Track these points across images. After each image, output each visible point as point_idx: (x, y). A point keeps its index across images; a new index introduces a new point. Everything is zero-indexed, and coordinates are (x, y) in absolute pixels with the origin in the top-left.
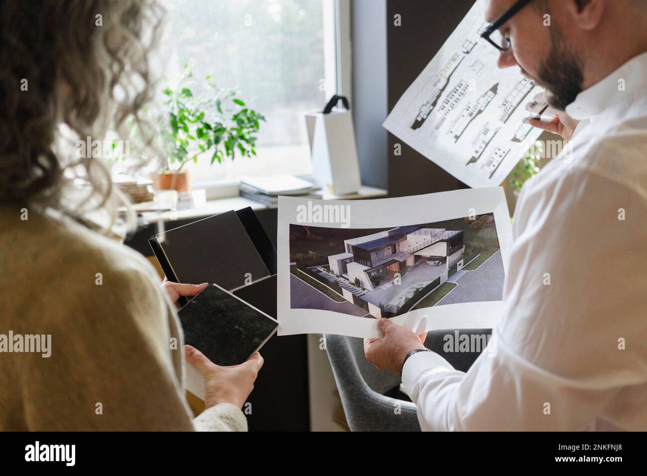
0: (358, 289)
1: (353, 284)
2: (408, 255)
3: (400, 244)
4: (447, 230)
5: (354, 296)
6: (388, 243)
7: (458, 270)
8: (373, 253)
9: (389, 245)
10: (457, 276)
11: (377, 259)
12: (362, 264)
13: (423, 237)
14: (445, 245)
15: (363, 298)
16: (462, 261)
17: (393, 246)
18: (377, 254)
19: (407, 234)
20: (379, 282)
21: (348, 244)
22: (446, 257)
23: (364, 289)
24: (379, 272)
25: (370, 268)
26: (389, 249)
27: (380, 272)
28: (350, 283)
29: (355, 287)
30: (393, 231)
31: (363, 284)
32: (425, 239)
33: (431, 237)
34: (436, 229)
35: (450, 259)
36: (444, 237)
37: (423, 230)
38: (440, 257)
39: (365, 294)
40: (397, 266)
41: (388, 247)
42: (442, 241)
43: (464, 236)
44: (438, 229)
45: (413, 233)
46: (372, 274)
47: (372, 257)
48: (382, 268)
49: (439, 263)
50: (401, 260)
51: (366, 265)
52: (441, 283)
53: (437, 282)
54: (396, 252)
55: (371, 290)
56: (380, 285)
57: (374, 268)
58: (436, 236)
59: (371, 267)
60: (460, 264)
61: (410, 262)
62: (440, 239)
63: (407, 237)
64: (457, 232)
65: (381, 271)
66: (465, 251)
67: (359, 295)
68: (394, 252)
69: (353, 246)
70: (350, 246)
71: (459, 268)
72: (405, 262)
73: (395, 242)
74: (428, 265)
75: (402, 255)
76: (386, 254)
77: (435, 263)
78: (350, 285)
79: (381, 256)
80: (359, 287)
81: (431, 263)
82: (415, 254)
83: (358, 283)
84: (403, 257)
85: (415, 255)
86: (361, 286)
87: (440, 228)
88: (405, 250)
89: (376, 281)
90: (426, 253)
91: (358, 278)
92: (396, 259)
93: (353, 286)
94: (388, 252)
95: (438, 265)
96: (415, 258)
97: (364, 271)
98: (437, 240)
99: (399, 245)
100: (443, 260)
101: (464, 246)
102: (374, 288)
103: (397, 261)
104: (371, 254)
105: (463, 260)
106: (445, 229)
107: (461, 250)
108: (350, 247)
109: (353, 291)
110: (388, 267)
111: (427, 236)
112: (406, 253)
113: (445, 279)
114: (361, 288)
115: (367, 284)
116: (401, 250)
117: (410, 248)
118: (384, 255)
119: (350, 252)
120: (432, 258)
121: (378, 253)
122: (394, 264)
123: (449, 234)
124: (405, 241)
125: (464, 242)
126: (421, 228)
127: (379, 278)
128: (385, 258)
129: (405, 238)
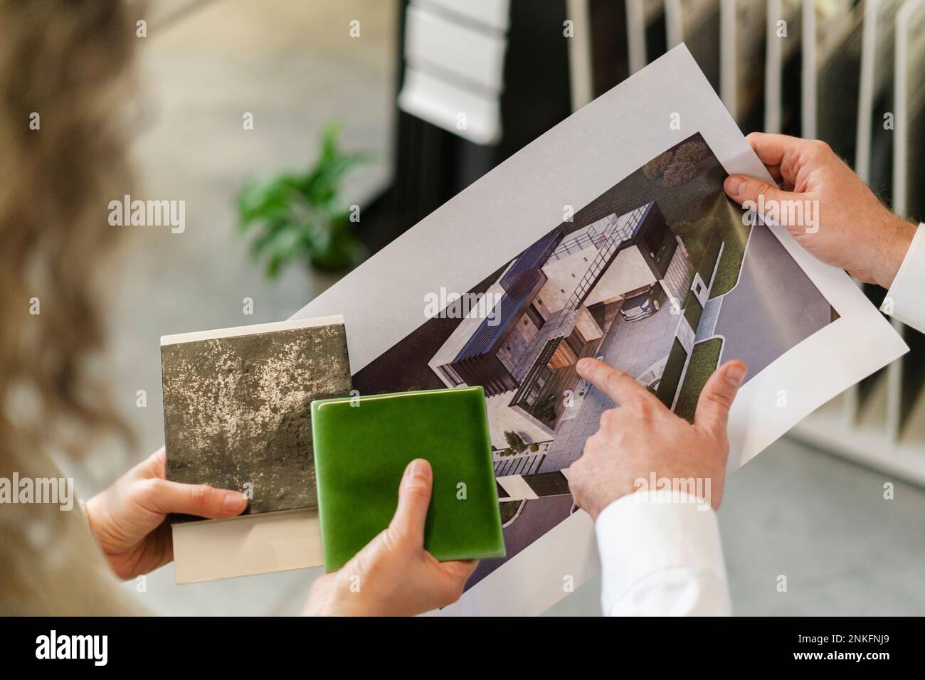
0: (523, 455)
1: (509, 452)
2: (573, 313)
3: (541, 296)
4: (619, 215)
5: (528, 478)
6: (516, 311)
7: (703, 306)
8: (501, 351)
9: (520, 314)
10: (709, 319)
11: (516, 361)
12: (496, 392)
13: (578, 255)
14: (634, 251)
15: (547, 467)
16: (698, 279)
17: (531, 311)
18: (509, 349)
19: (542, 266)
20: (553, 408)
21: (441, 366)
22: (658, 284)
23: (536, 447)
24: (539, 387)
25: (516, 390)
26: (526, 323)
27: (542, 386)
28: (502, 454)
29: (518, 456)
30: (510, 274)
31: (527, 437)
32: (586, 259)
33: (593, 247)
34: (595, 224)
35: (669, 285)
36: (622, 234)
37: (569, 239)
38: (646, 287)
39: (544, 456)
40: (565, 352)
41: (522, 319)
42: (624, 245)
43: (664, 211)
44: (601, 222)
45: (553, 258)
46: (530, 400)
47: (504, 362)
48: (540, 374)
49: (652, 304)
50: (566, 333)
51: (507, 389)
52: (689, 351)
53: (678, 353)
54: (544, 321)
55: (549, 437)
56: (560, 416)
57: (525, 383)
58: (603, 239)
59: (517, 385)
60: (699, 288)
61: (590, 330)
62: (618, 243)
63: (548, 274)
64: (643, 209)
65: (541, 383)
66: (688, 252)
67: (535, 467)
68: (541, 323)
69: (453, 365)
70: (447, 368)
71: (703, 297)
72: (576, 333)
73: (528, 298)
74: (633, 320)
75: (560, 320)
76: (527, 338)
77: (645, 310)
78: (505, 458)
79: (521, 349)
80: (524, 448)
81: (635, 312)
82: (588, 303)
83: (516, 441)
84: (565, 325)
85: (589, 308)
86: (525, 443)
87: (603, 217)
88: (560, 305)
89: (547, 412)
90: (608, 292)
91: (510, 431)
92: (552, 336)
93: (511, 458)
94: (527, 330)
95: (654, 311)
96: (594, 315)
97: (509, 406)
98: (613, 249)
99: (540, 302)
100: (655, 293)
101: (679, 239)
102: (553, 429)
103: (559, 340)
104: (499, 357)
105: (697, 274)
106: (613, 215)
107: (678, 251)
108: (449, 370)
109: (520, 467)
110: (549, 364)
111: (585, 250)
112: (566, 312)
113: (688, 337)
114: (529, 450)
115: (534, 430)
116: (550, 309)
117: (568, 295)
118: (524, 342)
119: (457, 384)
120: (631, 300)
121: (511, 347)
122: (557, 350)
123: (629, 223)
124: (546, 285)
125: (672, 227)
126: (562, 236)
127: (547, 401)
128: (531, 348)
129: (543, 277)
